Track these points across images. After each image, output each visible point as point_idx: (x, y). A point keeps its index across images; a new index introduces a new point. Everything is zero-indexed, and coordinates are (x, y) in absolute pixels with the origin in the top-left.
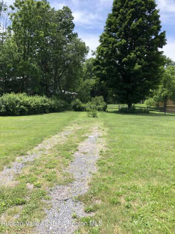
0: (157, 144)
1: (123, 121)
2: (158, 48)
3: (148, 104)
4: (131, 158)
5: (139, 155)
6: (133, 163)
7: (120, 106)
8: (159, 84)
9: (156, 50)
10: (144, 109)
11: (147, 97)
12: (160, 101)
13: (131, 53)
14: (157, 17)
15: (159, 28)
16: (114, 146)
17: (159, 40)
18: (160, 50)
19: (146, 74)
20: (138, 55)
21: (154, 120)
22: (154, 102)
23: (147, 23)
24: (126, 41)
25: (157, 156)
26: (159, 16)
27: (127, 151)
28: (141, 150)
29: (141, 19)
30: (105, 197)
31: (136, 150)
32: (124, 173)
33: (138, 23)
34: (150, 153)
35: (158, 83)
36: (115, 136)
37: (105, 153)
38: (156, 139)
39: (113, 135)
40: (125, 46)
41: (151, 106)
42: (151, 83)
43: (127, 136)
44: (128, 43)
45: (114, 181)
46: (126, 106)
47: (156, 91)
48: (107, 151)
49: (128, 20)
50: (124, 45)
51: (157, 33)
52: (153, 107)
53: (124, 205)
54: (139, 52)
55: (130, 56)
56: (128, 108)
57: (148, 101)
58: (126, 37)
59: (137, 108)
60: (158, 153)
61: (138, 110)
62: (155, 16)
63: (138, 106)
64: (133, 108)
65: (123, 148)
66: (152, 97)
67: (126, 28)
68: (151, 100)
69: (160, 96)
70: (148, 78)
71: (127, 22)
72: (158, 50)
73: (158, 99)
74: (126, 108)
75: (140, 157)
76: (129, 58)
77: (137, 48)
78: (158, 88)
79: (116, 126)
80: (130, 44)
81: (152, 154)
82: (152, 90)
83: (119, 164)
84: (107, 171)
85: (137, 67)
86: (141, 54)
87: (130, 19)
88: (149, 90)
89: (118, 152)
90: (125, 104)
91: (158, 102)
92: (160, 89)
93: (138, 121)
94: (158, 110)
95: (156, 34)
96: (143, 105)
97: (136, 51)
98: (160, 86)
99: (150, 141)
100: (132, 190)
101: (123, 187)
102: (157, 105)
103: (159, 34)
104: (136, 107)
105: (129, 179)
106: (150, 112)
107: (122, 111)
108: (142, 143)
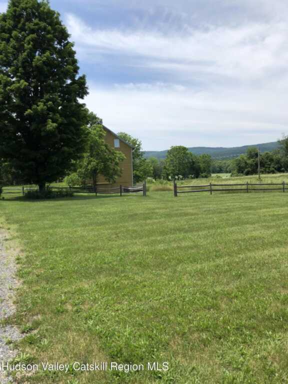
0: (94, 235)
1: (37, 211)
2: (78, 99)
3: (70, 183)
4: (66, 258)
5: (76, 253)
6: (70, 263)
7: (25, 189)
8: (84, 152)
9: (76, 101)
10: (64, 190)
11: (67, 172)
12: (88, 177)
13: (39, 103)
14: (72, 54)
15: (76, 70)
16: (36, 248)
17: (78, 87)
18: (80, 101)
19: (64, 136)
20: (49, 106)
21: (83, 206)
22: (78, 179)
23: (57, 60)
24: (27, 84)
25: (99, 250)
26: (75, 53)
27: (57, 251)
28: (76, 247)
29: (48, 53)
30: (46, 310)
31: (69, 247)
32: (61, 278)
33: (45, 58)
34: (89, 248)
35: (82, 150)
36: (32, 234)
37: (25, 260)
38: (92, 230)
39: (30, 234)
40: (26, 90)
41: (74, 185)
42: (71, 150)
43: (51, 231)
44: (30, 86)
45: (51, 290)
46: (35, 188)
47: (79, 163)
48: (27, 257)
49: (28, 50)
50: (24, 89)
51: (74, 76)
52: (78, 186)
53: (72, 310)
54: (51, 102)
55: (38, 108)
56: (39, 190)
57: (69, 177)
58: (26, 76)
59: (53, 190)
60: (99, 246)
61: (57, 192)
62: (69, 51)
63: (55, 186)
64: (47, 189)
65: (50, 248)
66: (75, 171)
67: (25, 62)
68: (74, 176)
69: (87, 170)
70: (67, 143)
71: (25, 53)
72: (78, 101)
73: (84, 174)
74: (36, 191)
75: (78, 255)
76: (36, 111)
77: (46, 96)
78: (83, 157)
79: (28, 221)
80: (34, 89)
81: (92, 249)
82: (74, 160)
83: (51, 269)
84: (37, 281)
85: (51, 125)
86: (53, 106)
87: (30, 49)
88: (71, 161)
89: (44, 254)
90: (34, 185)
91: (84, 178)
92: (85, 159)
93: (58, 209)
94: (85, 191)
95: (73, 78)
96: (63, 185)
97: (45, 101)
98: (85, 155)
99: (85, 233)
100: (78, 293)
101: (65, 293)
102: (84, 183)
103: (77, 78)
104: (52, 188)
105: (71, 283)
106: (75, 194)
107: (30, 197)
108: (75, 238)
